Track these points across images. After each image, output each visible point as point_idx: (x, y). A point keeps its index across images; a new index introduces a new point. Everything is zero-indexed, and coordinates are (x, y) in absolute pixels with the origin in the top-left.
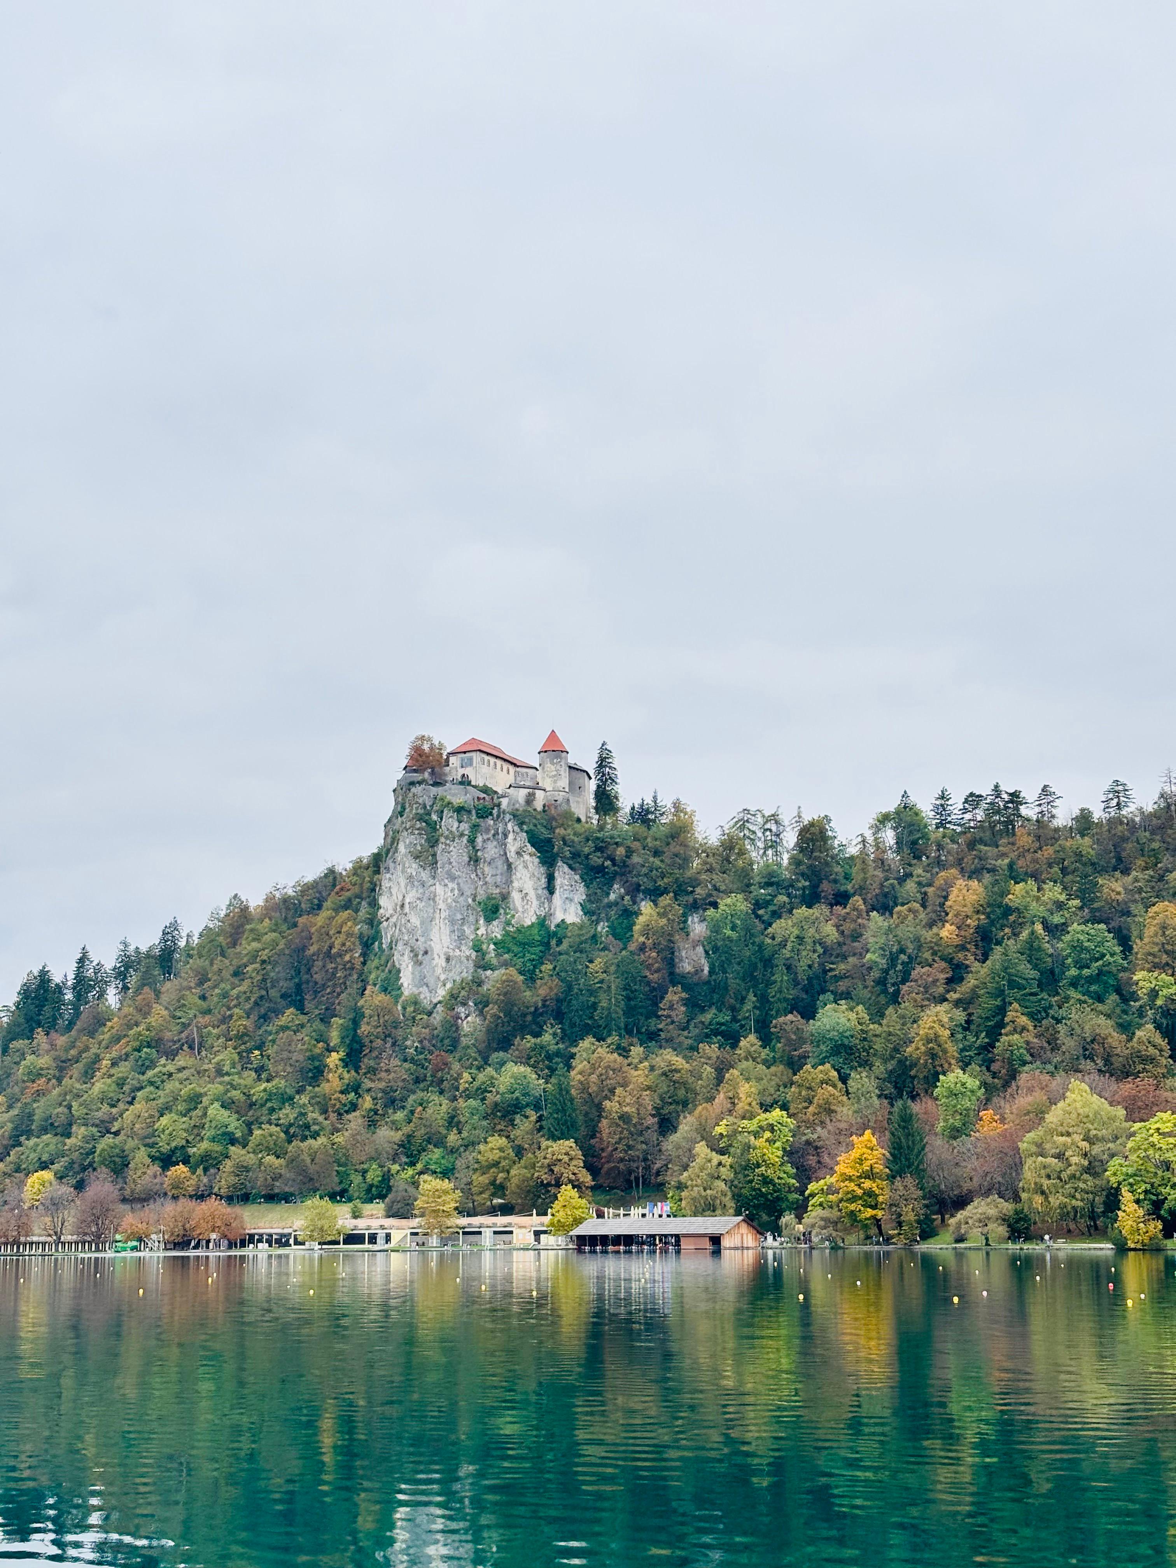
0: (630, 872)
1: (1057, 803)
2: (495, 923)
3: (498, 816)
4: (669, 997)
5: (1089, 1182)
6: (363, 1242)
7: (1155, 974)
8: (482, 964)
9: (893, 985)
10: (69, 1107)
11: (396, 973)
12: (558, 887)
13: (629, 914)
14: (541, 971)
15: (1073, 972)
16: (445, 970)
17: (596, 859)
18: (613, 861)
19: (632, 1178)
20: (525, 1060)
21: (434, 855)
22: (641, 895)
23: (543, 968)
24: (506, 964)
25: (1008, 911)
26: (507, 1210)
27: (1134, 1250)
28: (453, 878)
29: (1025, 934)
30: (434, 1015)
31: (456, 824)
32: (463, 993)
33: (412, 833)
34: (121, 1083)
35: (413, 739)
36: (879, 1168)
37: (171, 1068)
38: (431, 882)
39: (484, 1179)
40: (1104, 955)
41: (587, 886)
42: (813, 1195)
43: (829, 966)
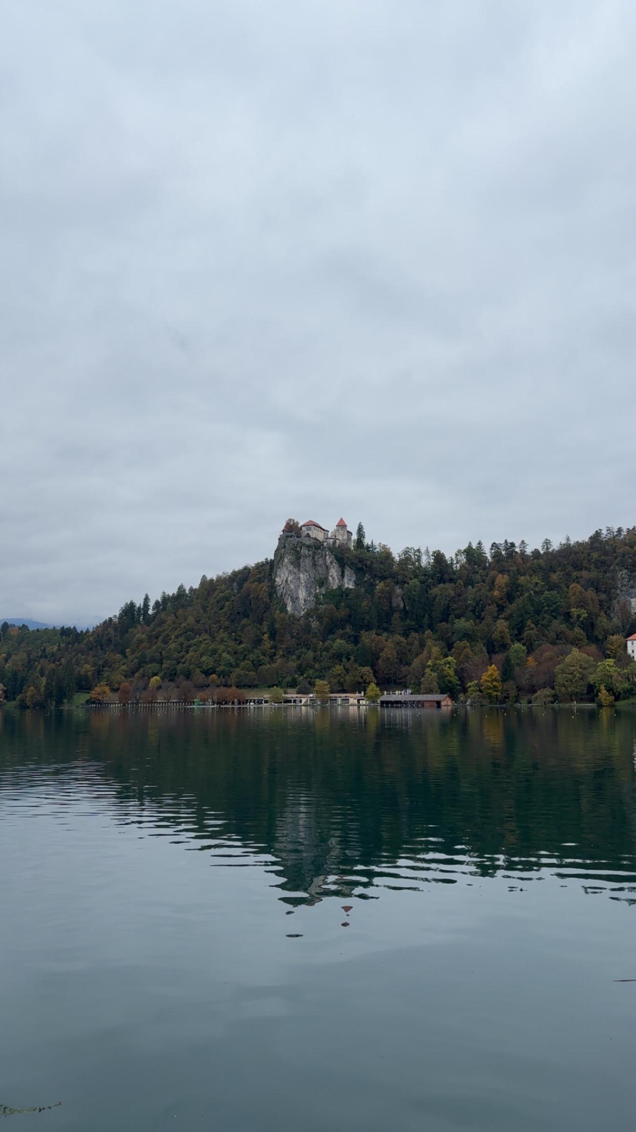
0: (373, 570)
1: (527, 547)
2: (323, 588)
3: (323, 549)
4: (395, 615)
5: (582, 683)
6: (291, 703)
7: (579, 609)
8: (318, 602)
9: (478, 612)
10: (161, 653)
11: (285, 605)
12: (346, 575)
13: (373, 585)
14: (340, 606)
15: (546, 608)
16: (304, 605)
17: (360, 565)
18: (366, 566)
19: (390, 680)
20: (341, 637)
21: (299, 563)
22: (377, 579)
23: (341, 604)
24: (327, 603)
25: (519, 585)
26: (344, 691)
27: (606, 706)
28: (306, 571)
29: (526, 594)
30: (301, 621)
31: (307, 552)
32: (312, 613)
33: (290, 555)
34: (181, 644)
35: (287, 520)
36: (498, 678)
37: (201, 639)
38: (298, 573)
39: (336, 681)
40: (557, 602)
41: (356, 575)
42: (470, 687)
43: (451, 605)
